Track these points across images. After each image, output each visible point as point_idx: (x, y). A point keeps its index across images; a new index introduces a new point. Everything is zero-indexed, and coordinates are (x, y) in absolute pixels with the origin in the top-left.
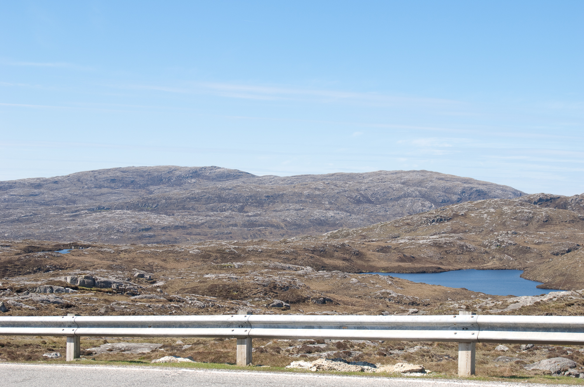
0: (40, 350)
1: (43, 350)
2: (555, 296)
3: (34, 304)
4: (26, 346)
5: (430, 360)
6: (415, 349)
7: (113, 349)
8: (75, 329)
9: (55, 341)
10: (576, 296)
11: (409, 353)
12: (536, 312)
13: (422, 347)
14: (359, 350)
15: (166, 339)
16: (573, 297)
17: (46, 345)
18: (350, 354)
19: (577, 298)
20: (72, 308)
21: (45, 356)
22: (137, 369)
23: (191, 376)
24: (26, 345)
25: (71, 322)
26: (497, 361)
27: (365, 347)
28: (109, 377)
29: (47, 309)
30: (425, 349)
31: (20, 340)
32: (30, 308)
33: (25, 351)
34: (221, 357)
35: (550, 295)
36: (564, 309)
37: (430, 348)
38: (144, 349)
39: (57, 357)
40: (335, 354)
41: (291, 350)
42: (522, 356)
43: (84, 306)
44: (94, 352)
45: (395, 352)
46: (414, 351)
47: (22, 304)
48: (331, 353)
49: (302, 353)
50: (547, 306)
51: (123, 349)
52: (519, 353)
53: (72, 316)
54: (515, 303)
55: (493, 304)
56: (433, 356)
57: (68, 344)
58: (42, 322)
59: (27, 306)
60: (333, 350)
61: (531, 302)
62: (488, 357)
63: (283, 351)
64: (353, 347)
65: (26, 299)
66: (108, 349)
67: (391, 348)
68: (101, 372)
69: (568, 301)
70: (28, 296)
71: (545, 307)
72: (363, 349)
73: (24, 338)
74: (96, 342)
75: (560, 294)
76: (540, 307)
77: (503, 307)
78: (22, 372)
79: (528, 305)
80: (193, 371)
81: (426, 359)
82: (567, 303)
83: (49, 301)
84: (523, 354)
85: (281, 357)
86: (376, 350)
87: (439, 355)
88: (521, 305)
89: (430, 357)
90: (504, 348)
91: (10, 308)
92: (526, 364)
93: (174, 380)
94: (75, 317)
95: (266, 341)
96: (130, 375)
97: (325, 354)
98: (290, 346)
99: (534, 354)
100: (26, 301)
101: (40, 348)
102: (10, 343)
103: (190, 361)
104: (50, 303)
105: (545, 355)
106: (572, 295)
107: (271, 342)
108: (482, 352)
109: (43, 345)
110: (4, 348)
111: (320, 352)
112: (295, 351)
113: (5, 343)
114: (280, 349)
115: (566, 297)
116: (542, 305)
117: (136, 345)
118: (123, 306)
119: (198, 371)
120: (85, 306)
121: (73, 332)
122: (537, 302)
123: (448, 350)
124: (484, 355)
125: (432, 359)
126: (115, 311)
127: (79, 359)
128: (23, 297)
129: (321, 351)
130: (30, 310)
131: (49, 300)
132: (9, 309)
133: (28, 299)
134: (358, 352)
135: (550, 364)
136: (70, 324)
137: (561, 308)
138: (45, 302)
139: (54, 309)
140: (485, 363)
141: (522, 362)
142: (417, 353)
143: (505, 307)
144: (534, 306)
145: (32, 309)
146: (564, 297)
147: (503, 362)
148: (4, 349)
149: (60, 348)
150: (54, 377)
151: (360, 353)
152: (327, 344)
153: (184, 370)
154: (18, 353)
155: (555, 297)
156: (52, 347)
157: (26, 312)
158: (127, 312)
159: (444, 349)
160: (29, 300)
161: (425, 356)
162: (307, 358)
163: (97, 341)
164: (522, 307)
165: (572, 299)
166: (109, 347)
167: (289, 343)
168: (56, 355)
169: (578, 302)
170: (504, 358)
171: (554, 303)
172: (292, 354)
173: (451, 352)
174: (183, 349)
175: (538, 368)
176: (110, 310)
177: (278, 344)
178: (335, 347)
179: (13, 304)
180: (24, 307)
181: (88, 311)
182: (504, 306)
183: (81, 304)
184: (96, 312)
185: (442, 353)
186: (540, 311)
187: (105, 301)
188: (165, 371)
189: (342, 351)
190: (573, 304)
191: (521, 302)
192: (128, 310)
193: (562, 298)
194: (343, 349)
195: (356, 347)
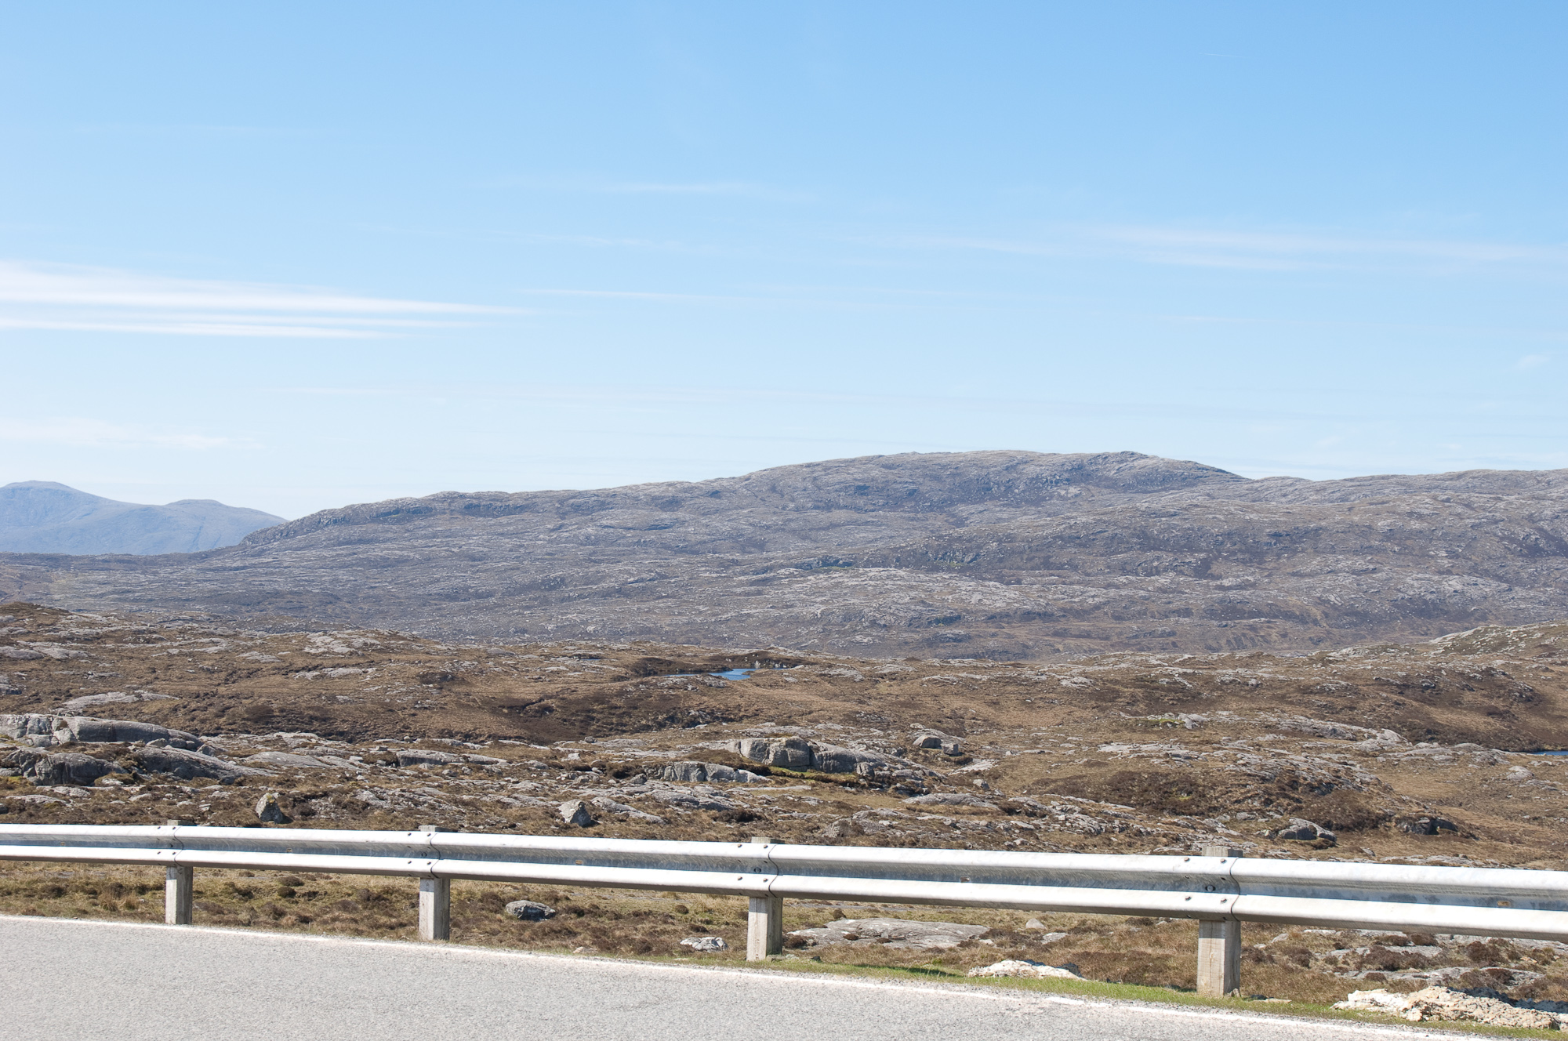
0: (673, 927)
1: (680, 928)
3: (658, 810)
4: (639, 915)
7: (860, 934)
8: (771, 877)
9: (711, 907)
14: (1535, 969)
15: (997, 915)
17: (687, 915)
18: (1507, 978)
20: (754, 823)
21: (687, 946)
22: (932, 991)
23: (1075, 1017)
24: (637, 914)
25: (759, 859)
27: (1553, 959)
28: (858, 1008)
29: (691, 822)
31: (624, 900)
32: (648, 819)
33: (636, 929)
34: (1146, 969)
38: (939, 938)
39: (717, 949)
40: (1464, 976)
41: (1340, 959)
43: (783, 818)
44: (811, 941)
47: (630, 808)
48: (1453, 973)
49: (1370, 969)
51: (885, 935)
53: (764, 845)
57: (752, 915)
58: (686, 856)
59: (642, 814)
60: (1459, 964)
63: (1317, 960)
64: (1519, 959)
65: (637, 796)
66: (846, 933)
68: (837, 993)
70: (643, 788)
72: (1547, 967)
73: (633, 896)
74: (814, 913)
78: (637, 984)
80: (1081, 1002)
83: (697, 803)
85: (1313, 977)
91: (600, 816)
93: (1029, 1025)
94: (771, 846)
95: (1271, 932)
96: (912, 1005)
97: (1436, 974)
98: (1339, 947)
100: (639, 800)
101: (673, 924)
102: (598, 908)
103: (1070, 975)
104: (699, 808)
107: (1284, 935)
109: (680, 915)
110: (583, 919)
111: (1423, 968)
112: (1351, 963)
113: (587, 907)
114: (1310, 954)
117: (920, 926)
118: (886, 823)
119: (1093, 1004)
120: (788, 818)
121: (764, 887)
126: (863, 833)
127: (779, 957)
128: (632, 790)
129: (1426, 965)
130: (648, 823)
131: (696, 799)
132: (596, 819)
133: (643, 795)
134: (1531, 973)
136: (757, 864)
138: (685, 804)
139: (709, 824)
145: (654, 822)
148: (583, 922)
149: (723, 927)
150: (716, 999)
151: (1538, 976)
152: (1441, 946)
153: (1057, 999)
154: (617, 933)
156: (701, 921)
157: (638, 828)
158: (896, 837)
160: (647, 798)
162: (1384, 982)
163: (818, 911)
166: (850, 929)
167: (1334, 940)
168: (715, 942)
172: (1343, 971)
174: (1044, 943)
176: (850, 832)
177: (1304, 940)
178: (1465, 957)
179: (606, 806)
180: (633, 815)
181: (795, 833)
183: (776, 812)
184: (816, 835)
187: (838, 807)
188: (1006, 998)
189: (1485, 969)
192: (898, 834)
194: (1487, 963)
195: (1526, 960)
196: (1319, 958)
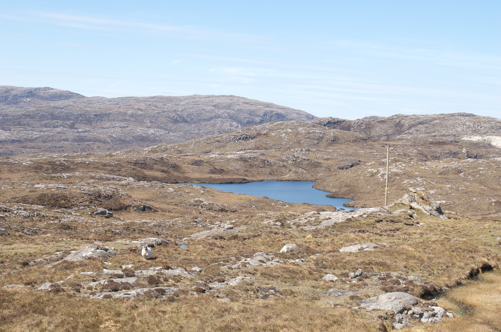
2: (365, 212)
5: (255, 296)
6: (237, 281)
10: (384, 212)
11: (231, 286)
12: (349, 229)
13: (244, 277)
14: (174, 285)
16: (381, 214)
18: (163, 292)
19: (385, 214)
26: (329, 295)
27: (181, 279)
30: (248, 281)
35: (360, 212)
36: (375, 226)
37: (253, 278)
40: (145, 293)
41: (94, 287)
42: (354, 287)
45: (215, 286)
46: (236, 284)
48: (141, 291)
49: (106, 292)
50: (358, 223)
52: (349, 284)
54: (328, 219)
55: (306, 221)
56: (258, 291)
60: (143, 286)
61: (343, 218)
62: (318, 290)
64: (168, 281)
67: (210, 279)
69: (377, 218)
71: (356, 224)
72: (178, 284)
75: (369, 210)
76: (352, 224)
77: (317, 224)
79: (340, 221)
81: (250, 295)
82: (377, 219)
84: (355, 285)
85: (80, 300)
86: (194, 285)
87: (264, 289)
88: (334, 222)
89: (254, 292)
90: (333, 278)
92: (361, 299)
97: (134, 292)
98: (94, 281)
99: (366, 285)
105: (376, 285)
106: (380, 212)
107: (72, 275)
108: (309, 283)
111: (128, 289)
112: (98, 288)
114: (81, 286)
115: (375, 213)
116: (353, 222)
122: (349, 219)
123: (273, 280)
124: (313, 287)
125: (257, 295)
129: (130, 287)
134: (172, 288)
135: (390, 302)
137: (372, 224)
140: (316, 299)
141: (357, 297)
142: (239, 287)
143: (318, 224)
144: (346, 222)
146: (373, 214)
147: (336, 297)
151: (175, 289)
152: (137, 277)
155: (365, 214)
159: (269, 279)
161: (249, 291)
162: (111, 299)
164: (335, 223)
165: (380, 216)
167: (93, 277)
169: (386, 218)
170: (336, 292)
171: (364, 220)
172: (93, 294)
173: (276, 284)
175: (379, 307)
178: (146, 283)
182: (317, 222)
185: (267, 286)
186: (352, 227)
189: (154, 289)
190: (382, 221)
191: (333, 218)
193: (371, 214)
194: (155, 286)
195: (171, 281)
196: (85, 287)
